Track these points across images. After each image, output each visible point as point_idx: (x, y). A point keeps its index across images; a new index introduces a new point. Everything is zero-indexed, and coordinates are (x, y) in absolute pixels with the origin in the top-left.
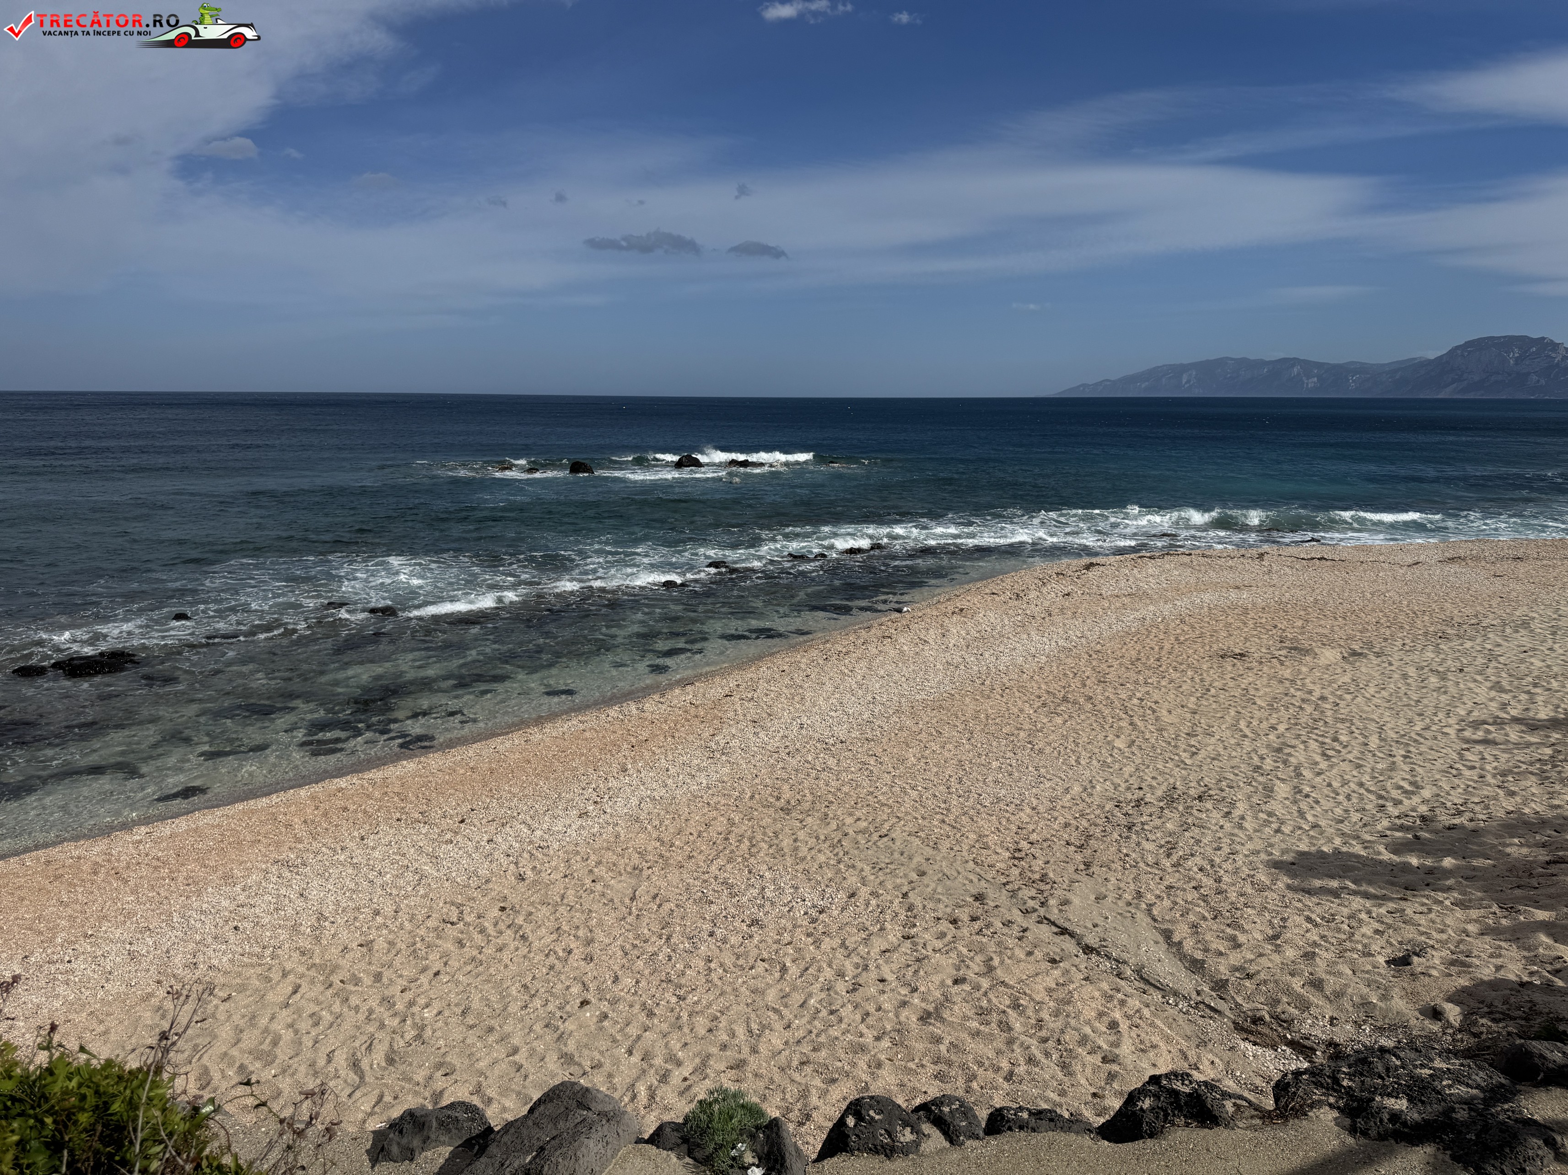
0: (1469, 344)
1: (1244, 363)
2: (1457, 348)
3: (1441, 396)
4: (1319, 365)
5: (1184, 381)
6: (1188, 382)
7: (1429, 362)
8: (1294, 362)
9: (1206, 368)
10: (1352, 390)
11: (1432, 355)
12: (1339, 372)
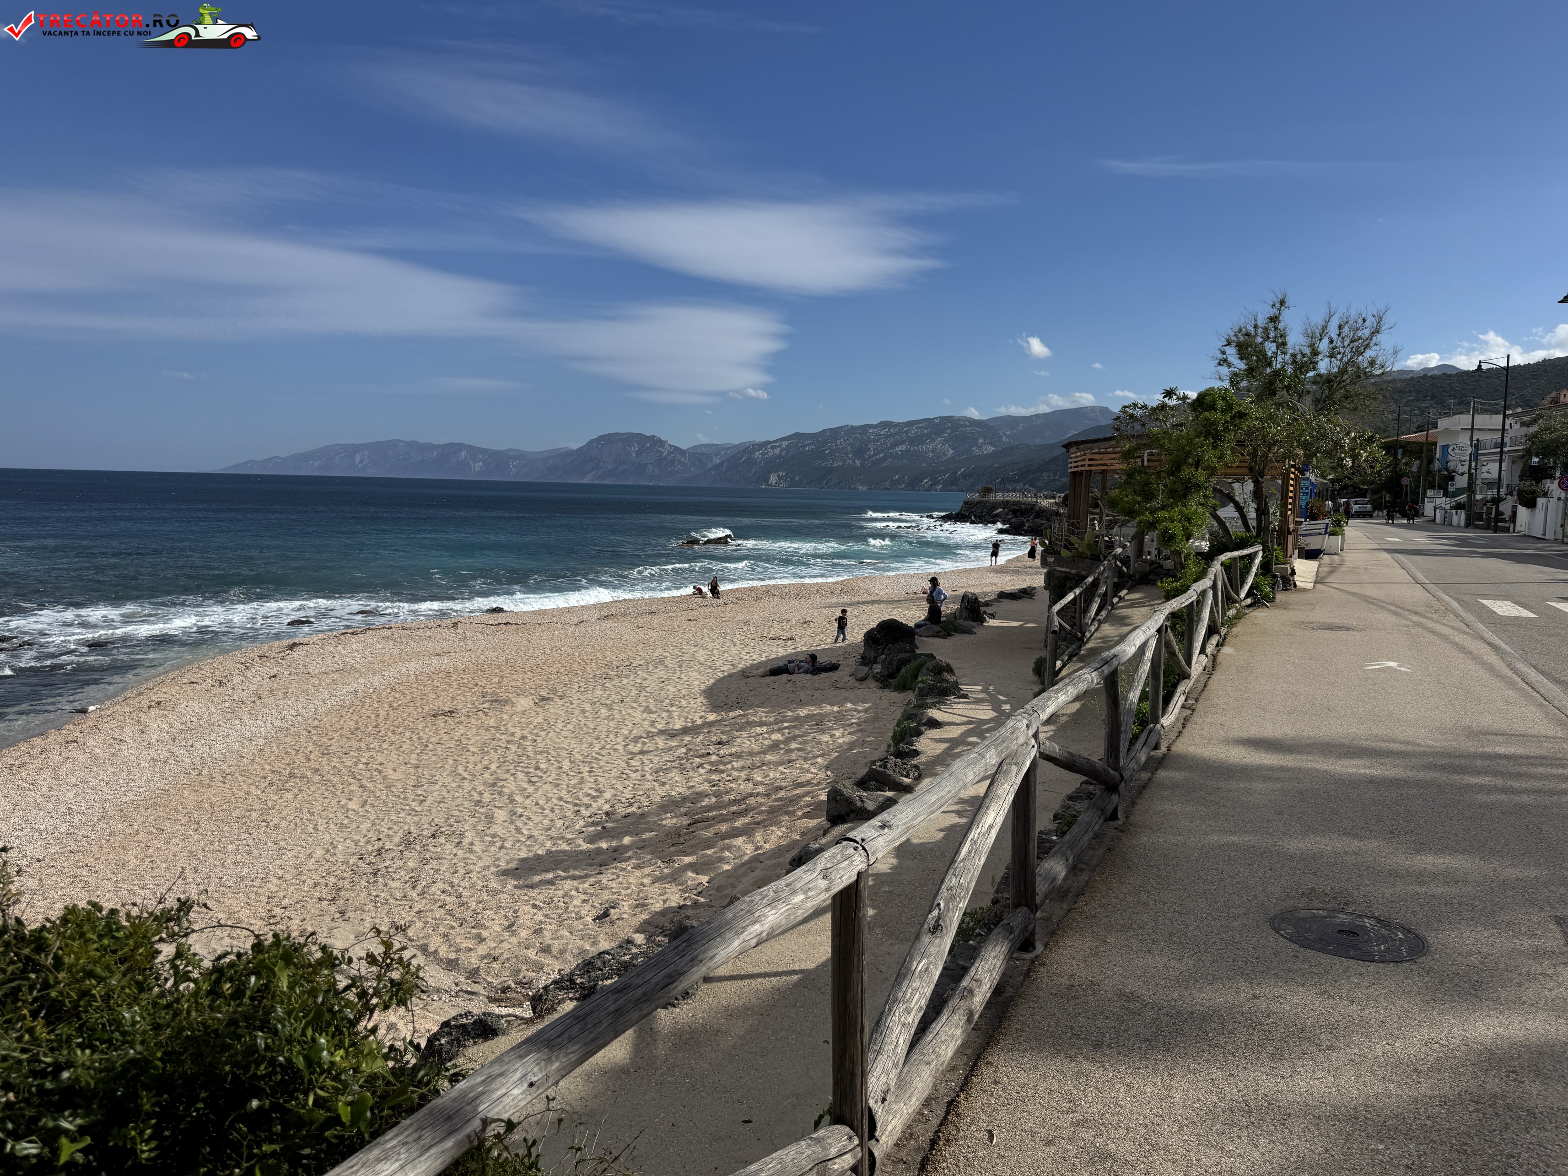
0: (601, 438)
1: (413, 445)
2: (593, 441)
3: (584, 481)
4: (484, 451)
5: (357, 461)
6: (361, 462)
7: (573, 452)
8: (460, 447)
9: (379, 449)
10: (513, 474)
11: (575, 446)
12: (500, 458)
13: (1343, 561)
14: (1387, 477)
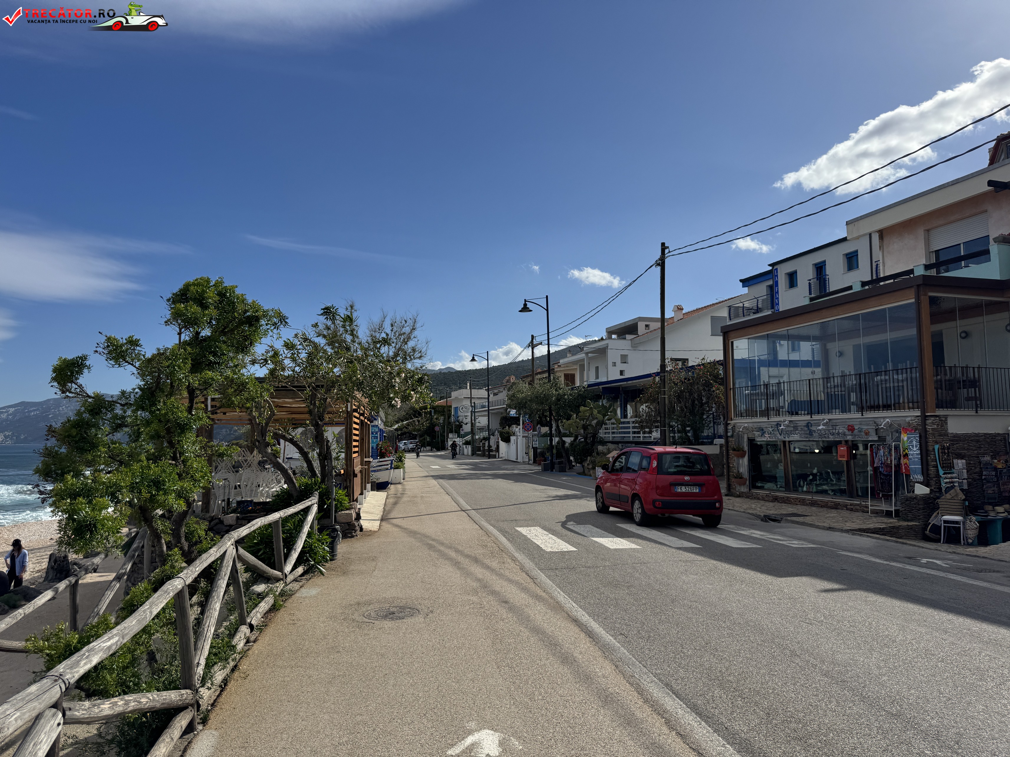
13: (404, 490)
14: (427, 426)
